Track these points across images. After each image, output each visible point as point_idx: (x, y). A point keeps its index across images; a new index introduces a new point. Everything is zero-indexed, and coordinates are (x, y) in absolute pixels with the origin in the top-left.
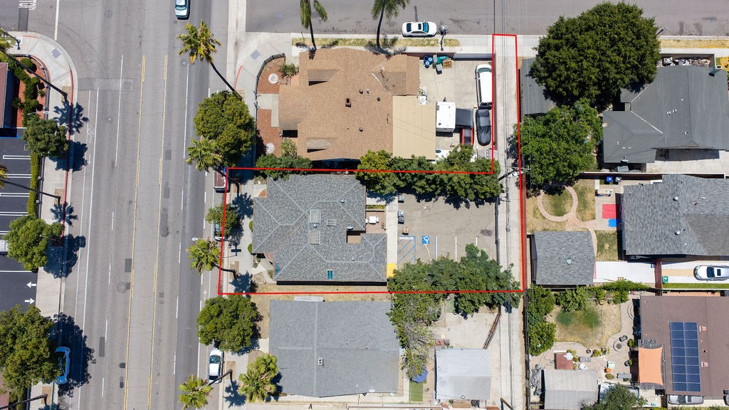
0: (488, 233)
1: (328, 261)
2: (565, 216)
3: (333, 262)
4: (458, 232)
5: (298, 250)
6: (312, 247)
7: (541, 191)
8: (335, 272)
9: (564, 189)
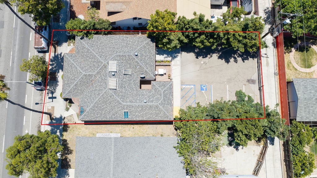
0: (253, 82)
1: (125, 104)
2: (312, 68)
3: (128, 104)
4: (229, 81)
5: (99, 94)
6: (111, 92)
7: (293, 49)
8: (130, 112)
9: (310, 47)
